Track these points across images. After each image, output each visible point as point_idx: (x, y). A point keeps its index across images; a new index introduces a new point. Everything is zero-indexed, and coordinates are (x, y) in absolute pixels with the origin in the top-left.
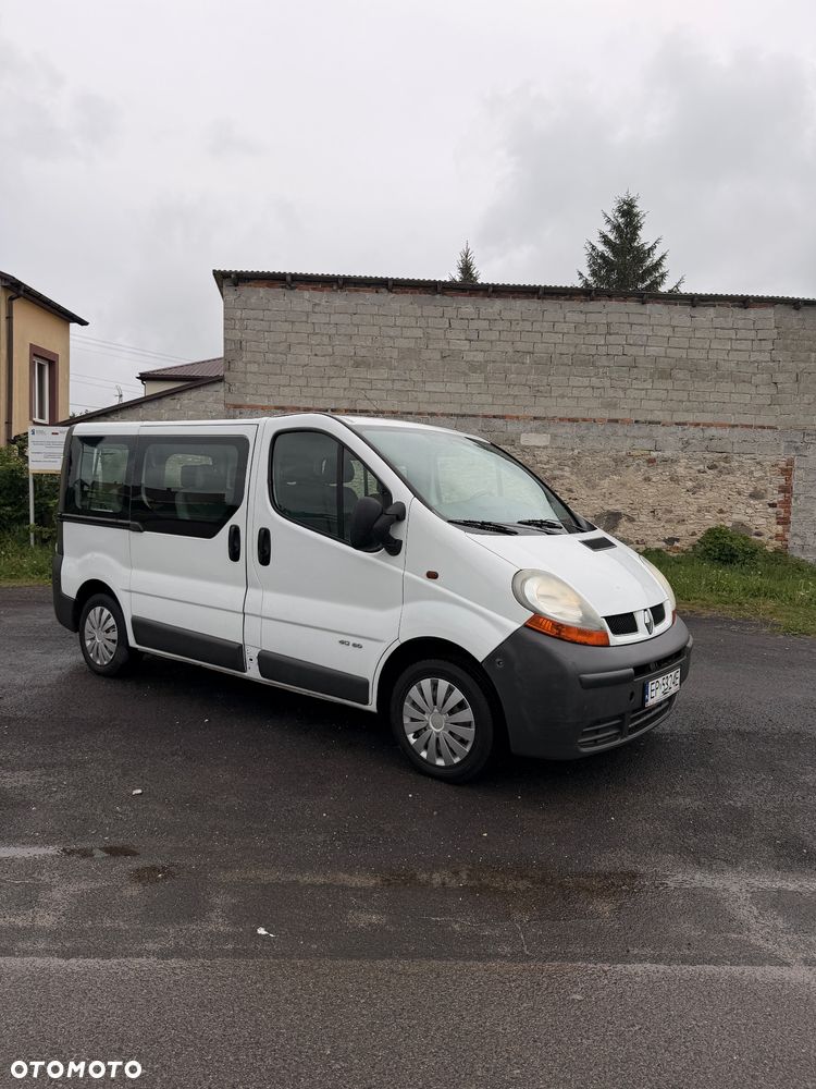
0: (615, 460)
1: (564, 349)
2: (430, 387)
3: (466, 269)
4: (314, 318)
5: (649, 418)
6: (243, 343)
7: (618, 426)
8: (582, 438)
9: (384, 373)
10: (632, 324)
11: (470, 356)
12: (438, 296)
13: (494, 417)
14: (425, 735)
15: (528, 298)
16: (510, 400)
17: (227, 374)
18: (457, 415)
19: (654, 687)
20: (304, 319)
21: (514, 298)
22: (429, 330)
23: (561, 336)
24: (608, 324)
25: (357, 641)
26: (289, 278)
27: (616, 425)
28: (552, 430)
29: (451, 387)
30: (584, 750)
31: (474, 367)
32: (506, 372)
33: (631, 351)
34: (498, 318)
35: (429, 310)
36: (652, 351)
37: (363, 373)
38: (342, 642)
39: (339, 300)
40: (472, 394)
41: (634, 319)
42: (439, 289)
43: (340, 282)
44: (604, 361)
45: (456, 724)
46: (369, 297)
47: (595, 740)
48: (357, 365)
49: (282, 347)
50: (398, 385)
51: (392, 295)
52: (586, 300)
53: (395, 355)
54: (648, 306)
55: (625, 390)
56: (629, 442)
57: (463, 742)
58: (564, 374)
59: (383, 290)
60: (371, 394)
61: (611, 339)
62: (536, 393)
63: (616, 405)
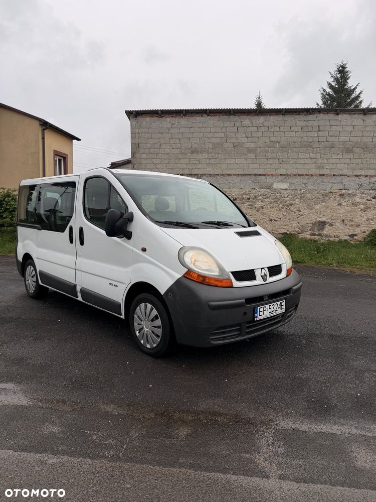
0: (323, 195)
1: (296, 139)
2: (228, 162)
3: (259, 104)
4: (172, 131)
5: (341, 173)
6: (140, 144)
7: (324, 177)
8: (305, 184)
9: (205, 155)
10: (331, 126)
11: (248, 145)
12: (232, 117)
13: (260, 175)
14: (142, 332)
15: (277, 115)
16: (268, 166)
17: (132, 160)
18: (241, 175)
19: (261, 310)
20: (167, 131)
21: (270, 115)
22: (227, 133)
23: (294, 133)
24: (319, 126)
25: (116, 283)
26: (160, 112)
27: (322, 177)
28: (290, 180)
29: (238, 161)
30: (215, 342)
31: (250, 151)
32: (266, 152)
33: (331, 139)
34: (262, 125)
35: (227, 124)
36: (342, 139)
37: (195, 156)
38: (110, 284)
39: (183, 121)
40: (249, 164)
41: (332, 123)
42: (232, 113)
43: (184, 113)
44: (317, 145)
45: (154, 327)
46: (199, 119)
47: (224, 337)
48: (192, 152)
49: (158, 145)
50: (212, 161)
51: (210, 117)
52: (307, 115)
53: (211, 146)
54: (340, 116)
55: (328, 159)
56: (330, 186)
57: (157, 336)
58: (296, 152)
59: (205, 115)
60: (199, 166)
61: (321, 133)
62: (282, 162)
63: (323, 167)
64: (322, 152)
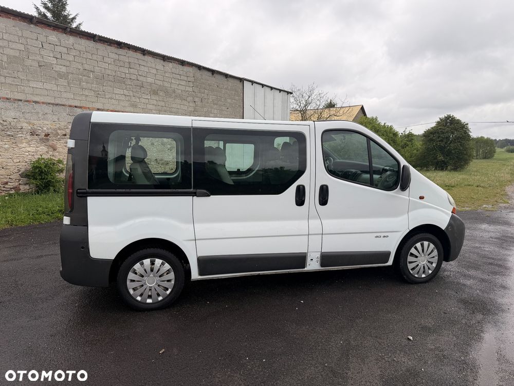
1: (109, 72)
2: (32, 84)
10: (140, 65)
11: (58, 68)
12: (32, 26)
13: (76, 107)
15: (88, 39)
16: (84, 98)
18: (53, 104)
21: (80, 37)
22: (29, 47)
23: (107, 64)
24: (129, 63)
25: (386, 234)
31: (61, 75)
32: (80, 81)
33: (141, 78)
34: (72, 48)
35: (27, 33)
36: (149, 80)
40: (61, 92)
41: (141, 62)
42: (35, 21)
44: (129, 82)
50: (9, 81)
52: (118, 48)
54: (146, 57)
55: (139, 98)
58: (111, 86)
61: (131, 70)
62: (98, 95)
64: (134, 90)
